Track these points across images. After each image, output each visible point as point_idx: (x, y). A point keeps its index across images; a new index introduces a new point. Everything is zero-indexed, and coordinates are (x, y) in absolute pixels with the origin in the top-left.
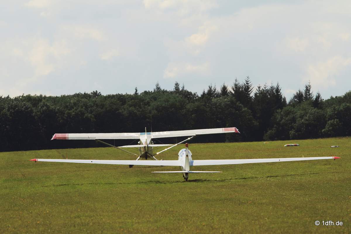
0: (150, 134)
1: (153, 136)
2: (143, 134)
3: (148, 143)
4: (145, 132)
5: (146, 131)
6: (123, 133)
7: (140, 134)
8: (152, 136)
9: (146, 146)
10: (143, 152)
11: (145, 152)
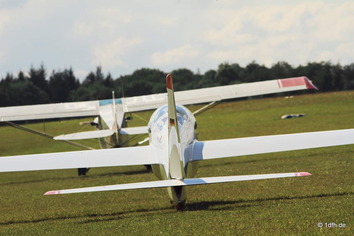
0: (120, 102)
1: (128, 107)
2: (105, 105)
3: (120, 124)
4: (111, 98)
5: (113, 96)
6: (61, 104)
7: (98, 105)
8: (126, 108)
9: (117, 132)
10: (111, 146)
11: (114, 145)
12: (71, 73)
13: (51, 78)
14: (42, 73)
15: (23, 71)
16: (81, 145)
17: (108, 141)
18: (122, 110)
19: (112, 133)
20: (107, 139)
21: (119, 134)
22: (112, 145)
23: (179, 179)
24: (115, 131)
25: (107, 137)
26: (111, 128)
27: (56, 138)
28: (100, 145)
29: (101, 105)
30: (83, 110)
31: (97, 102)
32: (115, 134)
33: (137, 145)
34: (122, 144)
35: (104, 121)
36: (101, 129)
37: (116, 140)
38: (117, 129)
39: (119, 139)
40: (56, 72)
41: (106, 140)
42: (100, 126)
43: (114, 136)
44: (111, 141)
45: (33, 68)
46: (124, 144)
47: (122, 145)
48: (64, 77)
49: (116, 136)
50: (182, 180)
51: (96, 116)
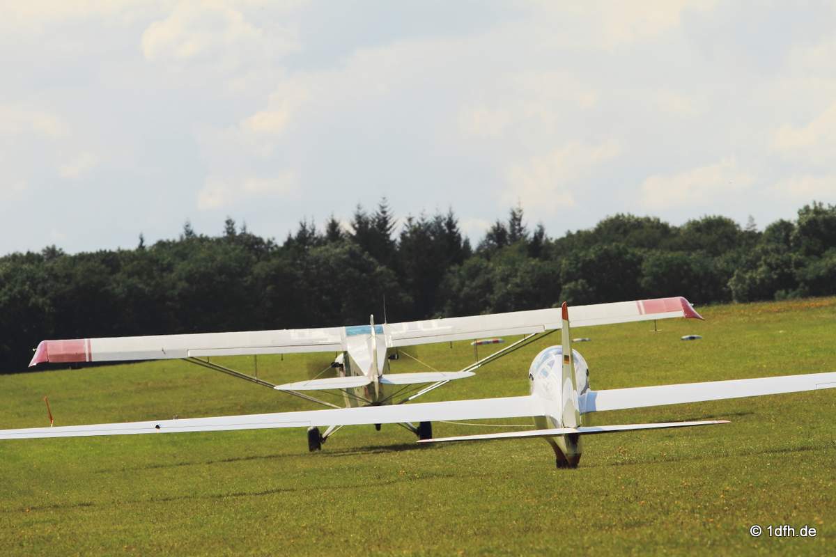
0: (382, 331)
1: (393, 339)
2: (355, 334)
3: (381, 368)
5: (372, 320)
7: (345, 334)
8: (390, 341)
10: (364, 403)
11: (371, 401)
12: (451, 224)
13: (403, 235)
14: (383, 223)
15: (337, 219)
16: (317, 400)
17: (361, 394)
18: (384, 343)
19: (368, 383)
20: (358, 390)
21: (380, 384)
22: (367, 402)
24: (374, 378)
25: (359, 388)
26: (366, 374)
27: (278, 388)
28: (346, 400)
29: (348, 334)
30: (320, 342)
31: (343, 329)
32: (373, 383)
33: (405, 401)
34: (385, 400)
35: (354, 362)
36: (348, 374)
37: (375, 394)
38: (376, 376)
39: (380, 392)
40: (414, 222)
41: (356, 393)
42: (347, 367)
43: (370, 387)
44: (366, 395)
45: (361, 212)
46: (386, 400)
47: (384, 402)
48: (433, 233)
49: (374, 388)
51: (340, 353)
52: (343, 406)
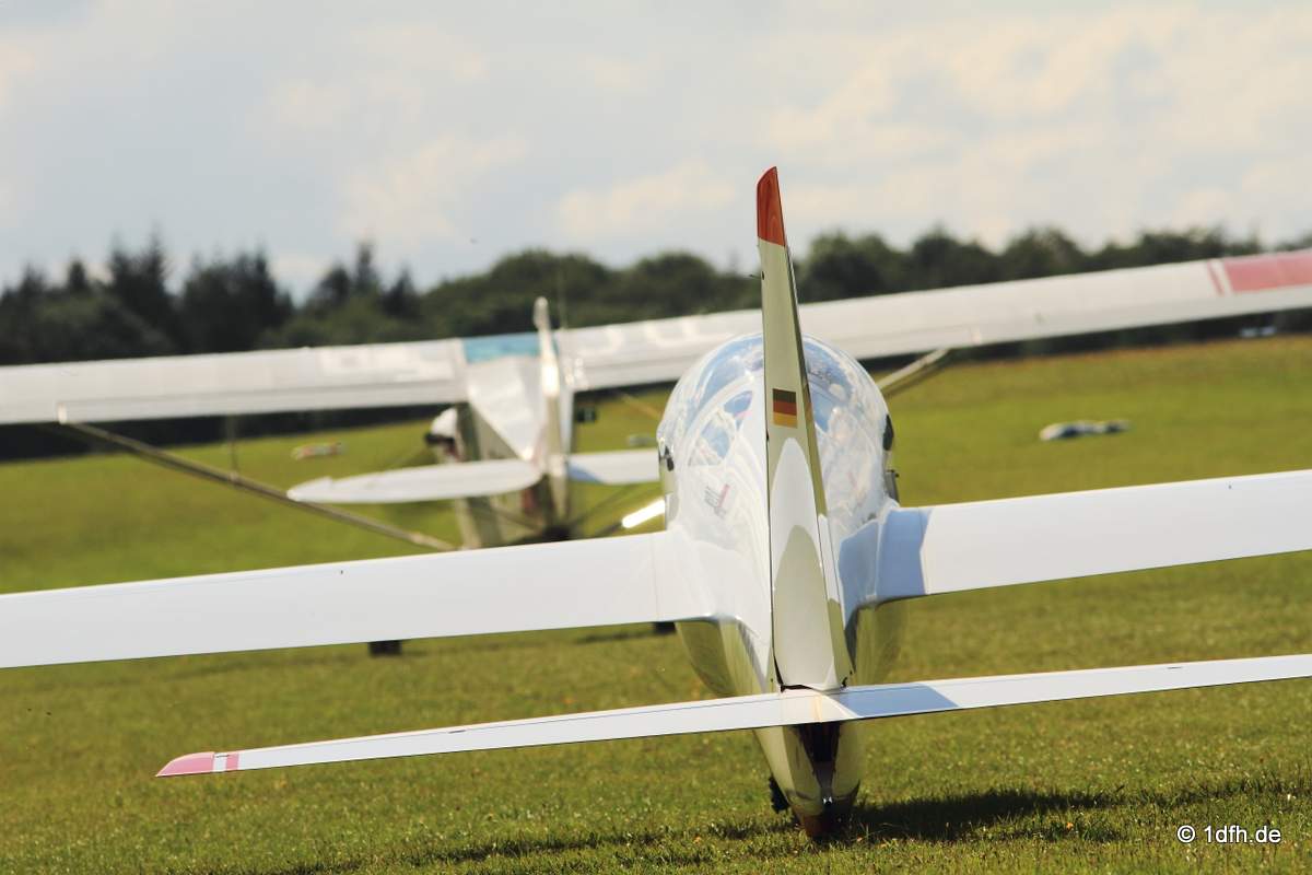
1: (588, 369)
2: (487, 358)
7: (461, 359)
8: (579, 374)
10: (521, 531)
11: (542, 524)
12: (261, 266)
13: (188, 284)
14: (153, 266)
19: (530, 477)
23: (823, 686)
24: (549, 465)
25: (504, 497)
26: (527, 453)
27: (297, 494)
29: (470, 359)
30: (400, 378)
31: (455, 346)
32: (547, 478)
33: (614, 529)
35: (488, 427)
36: (473, 455)
38: (556, 461)
39: (566, 500)
41: (498, 508)
42: (471, 440)
43: (539, 494)
44: (526, 512)
48: (235, 280)
49: (551, 492)
50: (836, 692)
51: (445, 407)
52: (456, 543)
